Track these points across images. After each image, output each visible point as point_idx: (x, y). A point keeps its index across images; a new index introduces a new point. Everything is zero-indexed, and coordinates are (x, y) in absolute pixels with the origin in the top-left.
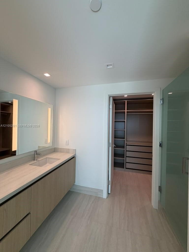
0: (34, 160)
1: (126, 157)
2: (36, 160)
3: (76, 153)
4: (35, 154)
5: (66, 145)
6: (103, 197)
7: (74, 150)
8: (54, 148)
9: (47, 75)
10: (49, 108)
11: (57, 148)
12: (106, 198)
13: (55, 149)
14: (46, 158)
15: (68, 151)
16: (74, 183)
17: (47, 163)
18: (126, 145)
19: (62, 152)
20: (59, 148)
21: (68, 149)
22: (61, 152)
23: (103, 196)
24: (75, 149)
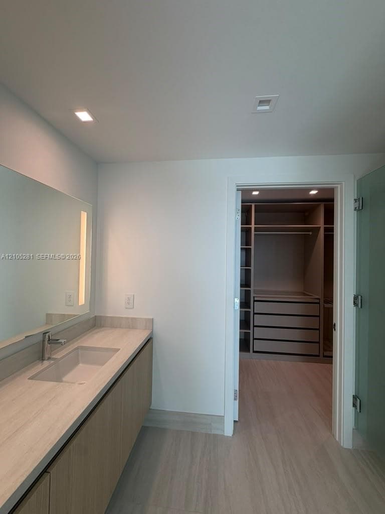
0: (43, 359)
1: (254, 326)
2: (49, 358)
3: (154, 329)
4: (44, 341)
5: (126, 308)
6: (225, 435)
7: (149, 319)
8: (93, 317)
9: (84, 116)
10: (82, 212)
11: (101, 317)
12: (231, 435)
13: (95, 319)
14: (77, 348)
15: (131, 324)
16: (150, 406)
17: (79, 364)
18: (254, 301)
19: (116, 327)
20: (108, 317)
21: (133, 319)
22: (113, 326)
23: (224, 431)
24: (151, 317)
